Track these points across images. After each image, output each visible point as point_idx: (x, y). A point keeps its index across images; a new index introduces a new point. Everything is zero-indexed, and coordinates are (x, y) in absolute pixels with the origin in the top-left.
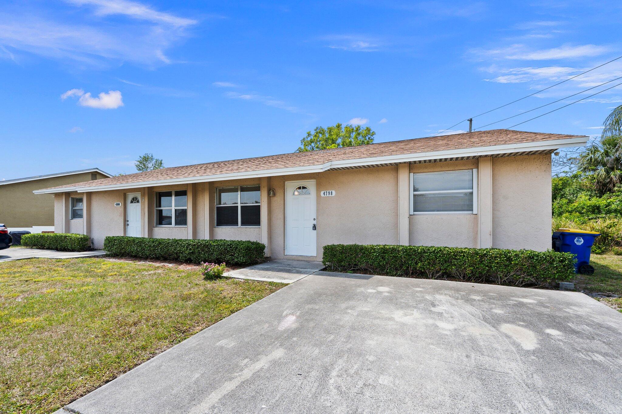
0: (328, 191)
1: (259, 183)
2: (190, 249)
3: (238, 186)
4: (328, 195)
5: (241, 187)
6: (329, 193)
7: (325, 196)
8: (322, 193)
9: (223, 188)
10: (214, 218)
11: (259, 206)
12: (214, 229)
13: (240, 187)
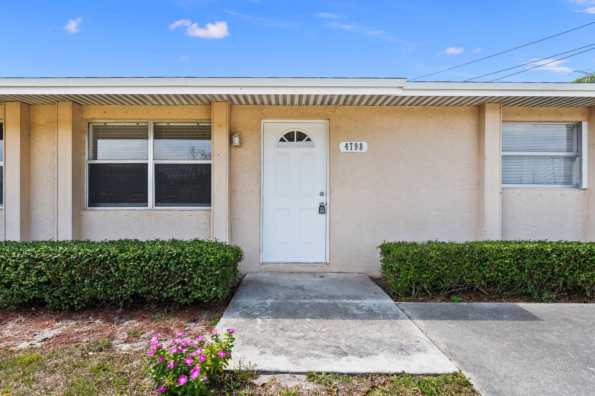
0: (354, 143)
1: (209, 118)
2: (40, 273)
3: (147, 123)
4: (354, 150)
5: (154, 123)
6: (357, 147)
7: (349, 150)
8: (342, 145)
9: (105, 123)
10: (83, 189)
11: (210, 165)
12: (83, 212)
13: (152, 125)
